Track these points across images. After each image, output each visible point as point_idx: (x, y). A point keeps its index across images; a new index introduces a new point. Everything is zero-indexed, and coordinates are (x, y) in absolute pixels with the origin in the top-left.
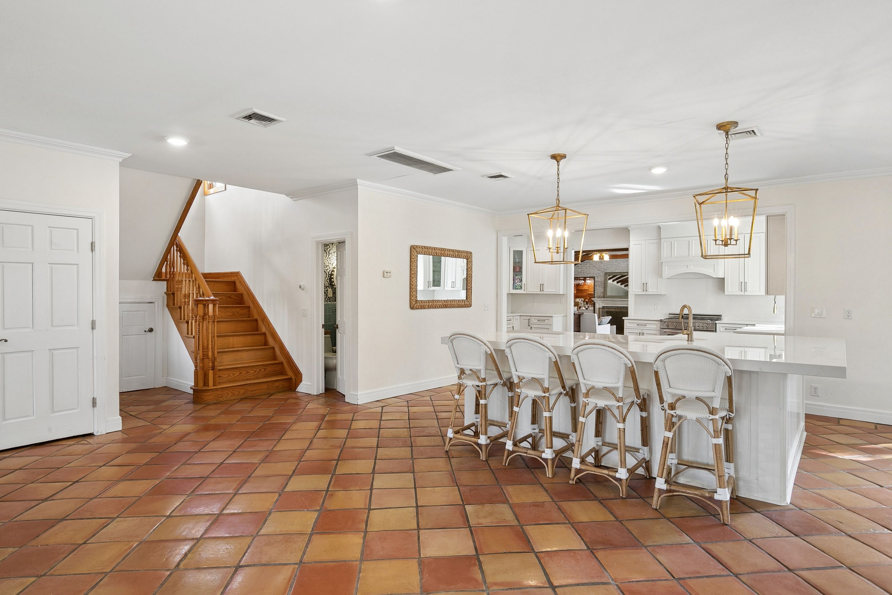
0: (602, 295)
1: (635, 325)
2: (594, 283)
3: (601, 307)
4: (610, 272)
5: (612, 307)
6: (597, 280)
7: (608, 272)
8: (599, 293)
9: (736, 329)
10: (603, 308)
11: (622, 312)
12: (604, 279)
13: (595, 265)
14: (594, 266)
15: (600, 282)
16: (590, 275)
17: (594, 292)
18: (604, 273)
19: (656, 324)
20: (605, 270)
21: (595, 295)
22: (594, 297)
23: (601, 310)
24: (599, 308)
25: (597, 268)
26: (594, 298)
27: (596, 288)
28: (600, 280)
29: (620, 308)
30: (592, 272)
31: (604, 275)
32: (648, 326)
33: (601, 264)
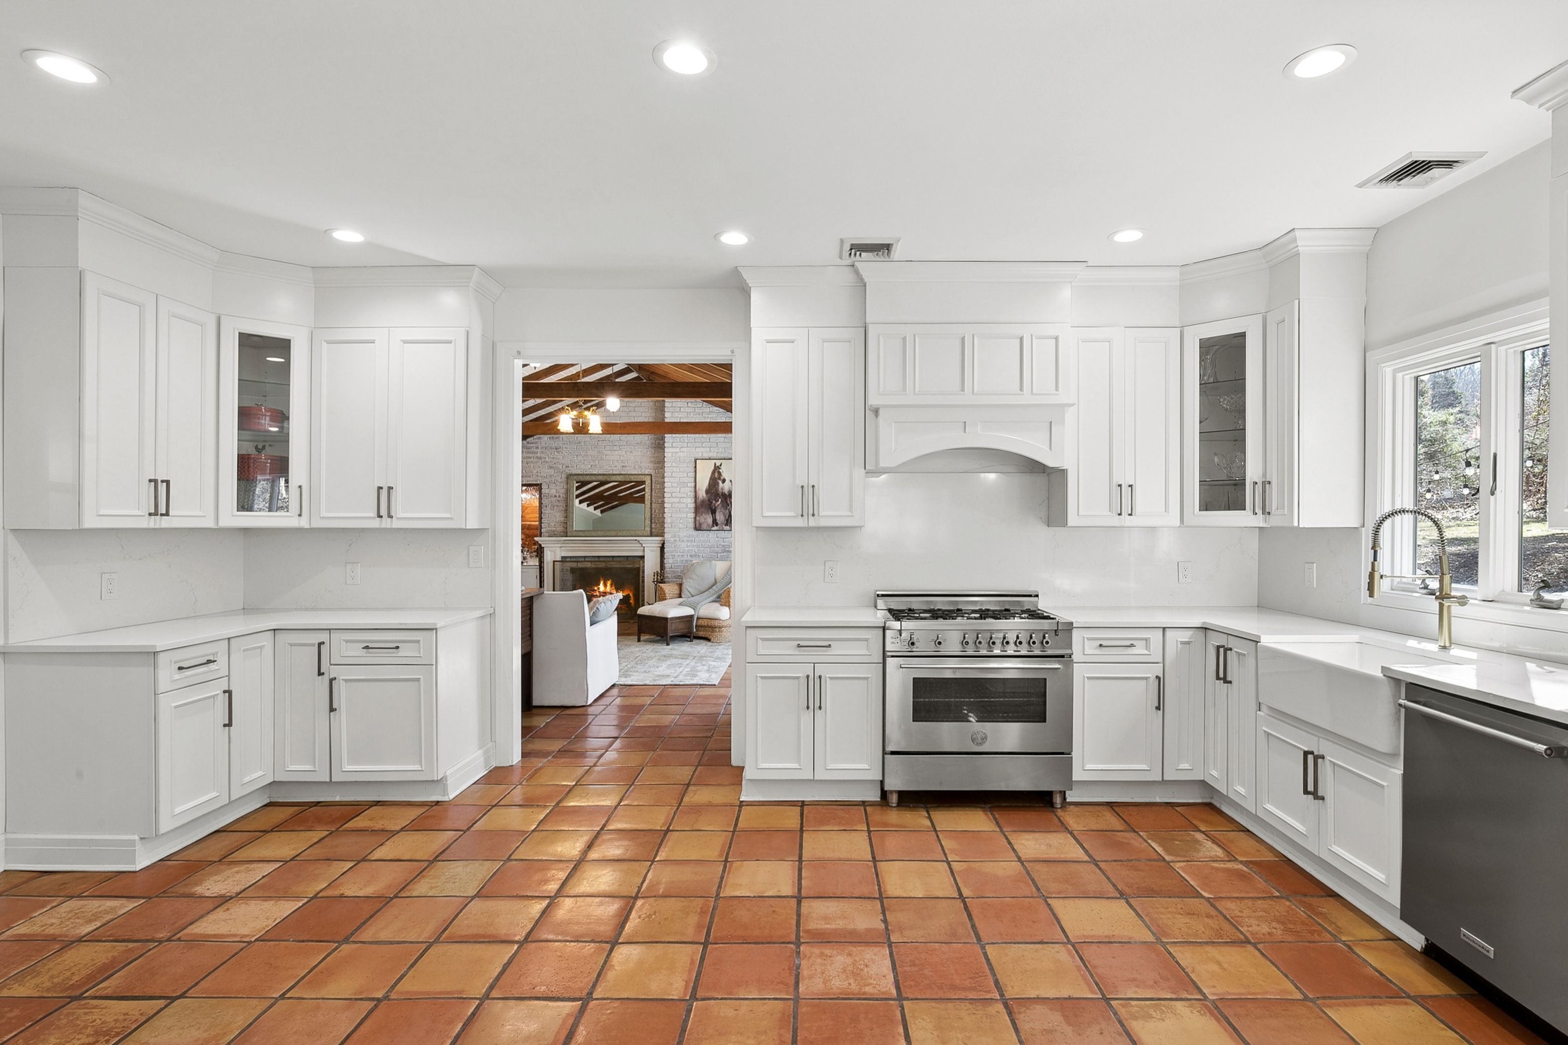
0: (560, 529)
1: (786, 650)
2: (540, 498)
3: (559, 559)
4: (578, 472)
5: (585, 557)
6: (547, 491)
7: (573, 473)
8: (553, 524)
9: (1132, 646)
10: (564, 559)
11: (611, 568)
12: (563, 491)
13: (543, 455)
14: (540, 458)
15: (555, 496)
16: (528, 479)
17: (541, 523)
18: (564, 476)
19: (866, 640)
20: (566, 467)
21: (541, 528)
22: (541, 533)
23: (558, 565)
24: (554, 562)
25: (547, 462)
26: (541, 536)
27: (546, 511)
28: (553, 492)
29: (603, 559)
30: (535, 472)
31: (564, 480)
32: (837, 649)
33: (558, 452)
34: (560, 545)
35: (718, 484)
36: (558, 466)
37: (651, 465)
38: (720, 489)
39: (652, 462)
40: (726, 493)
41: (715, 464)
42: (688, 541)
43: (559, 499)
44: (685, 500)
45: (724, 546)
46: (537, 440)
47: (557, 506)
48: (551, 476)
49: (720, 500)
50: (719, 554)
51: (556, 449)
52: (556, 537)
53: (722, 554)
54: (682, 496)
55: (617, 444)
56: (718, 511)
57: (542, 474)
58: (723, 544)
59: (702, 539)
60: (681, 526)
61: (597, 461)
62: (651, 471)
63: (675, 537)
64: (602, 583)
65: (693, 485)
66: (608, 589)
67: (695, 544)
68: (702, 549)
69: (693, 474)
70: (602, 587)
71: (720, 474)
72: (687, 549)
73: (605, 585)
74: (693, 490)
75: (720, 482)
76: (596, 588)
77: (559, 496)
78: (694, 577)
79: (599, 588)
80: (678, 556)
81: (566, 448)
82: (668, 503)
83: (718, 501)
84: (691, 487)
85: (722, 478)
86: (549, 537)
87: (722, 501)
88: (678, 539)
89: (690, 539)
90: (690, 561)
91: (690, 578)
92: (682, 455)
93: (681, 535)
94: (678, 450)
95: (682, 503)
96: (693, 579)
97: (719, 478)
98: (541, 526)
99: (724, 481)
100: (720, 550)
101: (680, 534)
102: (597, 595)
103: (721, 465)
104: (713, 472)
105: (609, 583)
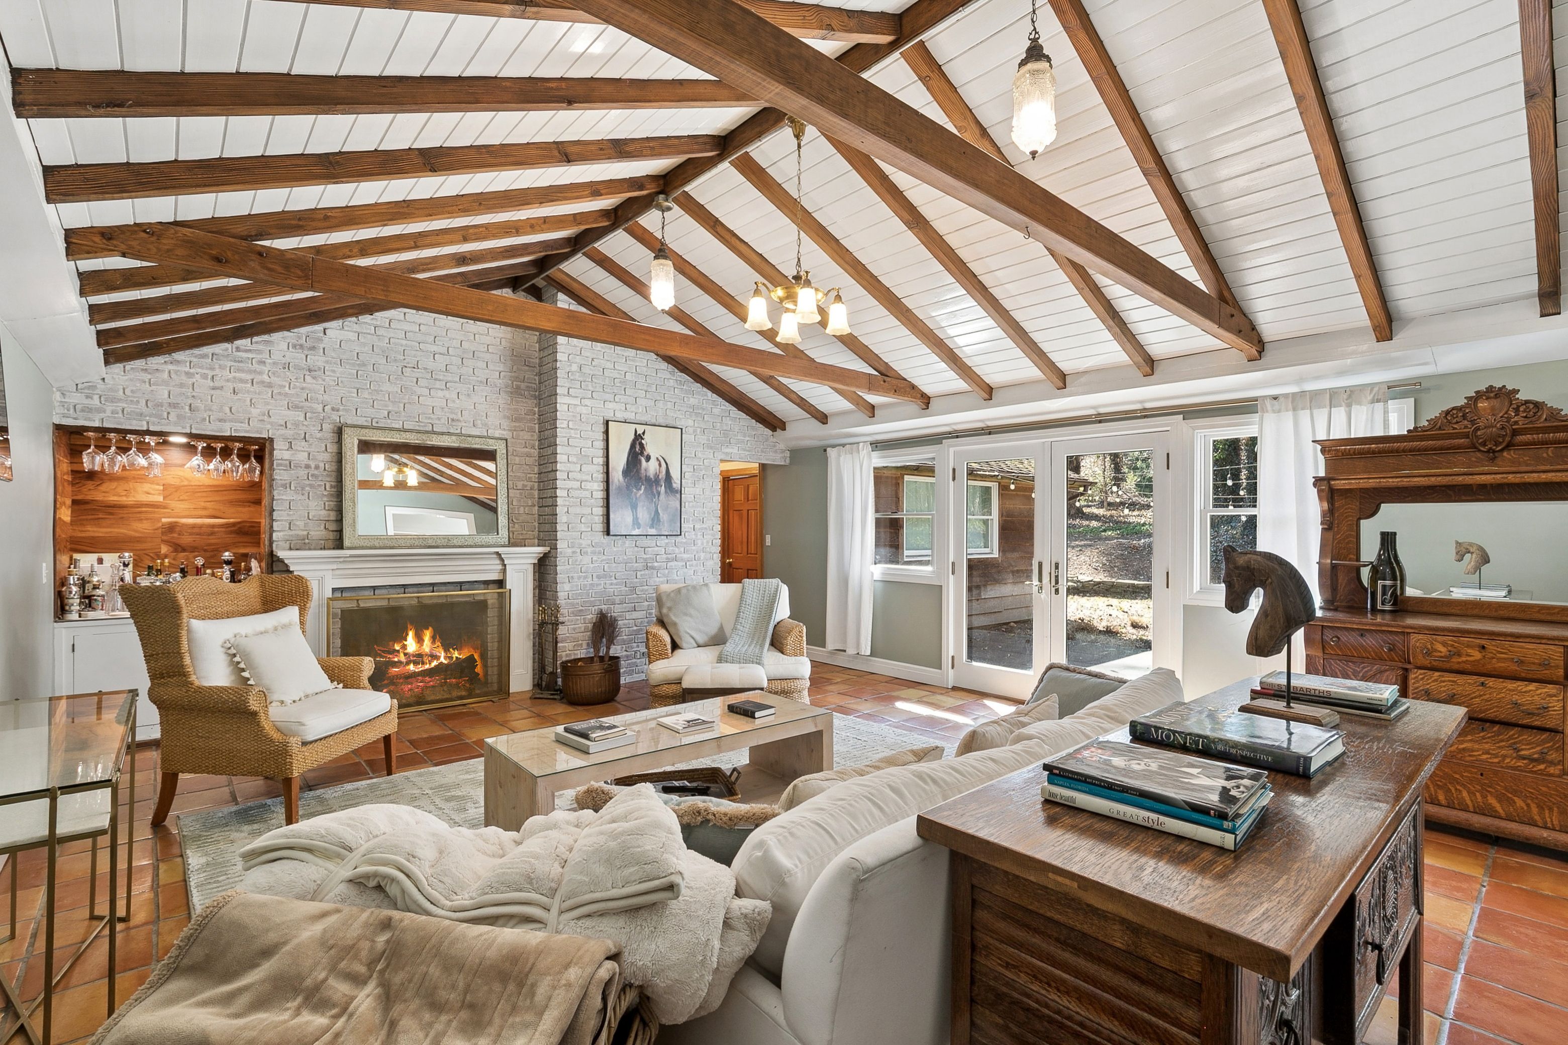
3: (329, 594)
5: (376, 588)
6: (287, 455)
8: (300, 523)
10: (340, 594)
11: (433, 606)
15: (308, 467)
20: (333, 409)
21: (272, 531)
25: (286, 394)
29: (414, 590)
33: (314, 378)
34: (335, 567)
35: (640, 461)
36: (315, 406)
37: (506, 424)
38: (643, 471)
39: (505, 417)
40: (652, 476)
41: (636, 431)
42: (594, 553)
43: (316, 472)
44: (588, 485)
45: (645, 559)
46: (260, 347)
47: (311, 486)
48: (296, 425)
49: (643, 487)
50: (639, 573)
51: (310, 371)
52: (310, 549)
53: (643, 573)
54: (584, 477)
55: (441, 378)
56: (640, 504)
57: (273, 419)
58: (645, 556)
59: (615, 549)
60: (583, 528)
61: (402, 405)
62: (504, 433)
63: (573, 547)
64: (411, 634)
65: (601, 461)
66: (427, 646)
67: (604, 557)
68: (614, 565)
69: (600, 444)
70: (411, 644)
71: (642, 447)
72: (592, 566)
73: (419, 639)
74: (601, 469)
75: (643, 460)
76: (397, 647)
77: (317, 467)
78: (692, 611)
79: (404, 647)
80: (579, 578)
81: (334, 371)
82: (561, 488)
83: (640, 489)
84: (598, 465)
85: (646, 454)
86: (291, 549)
87: (645, 488)
88: (578, 551)
89: (597, 550)
90: (597, 585)
91: (686, 614)
92: (584, 410)
93: (584, 543)
94: (577, 402)
95: (584, 490)
96: (691, 616)
97: (642, 453)
98: (272, 527)
99: (648, 458)
100: (639, 565)
101: (581, 541)
102: (400, 662)
103: (644, 433)
104: (633, 446)
105: (427, 635)
